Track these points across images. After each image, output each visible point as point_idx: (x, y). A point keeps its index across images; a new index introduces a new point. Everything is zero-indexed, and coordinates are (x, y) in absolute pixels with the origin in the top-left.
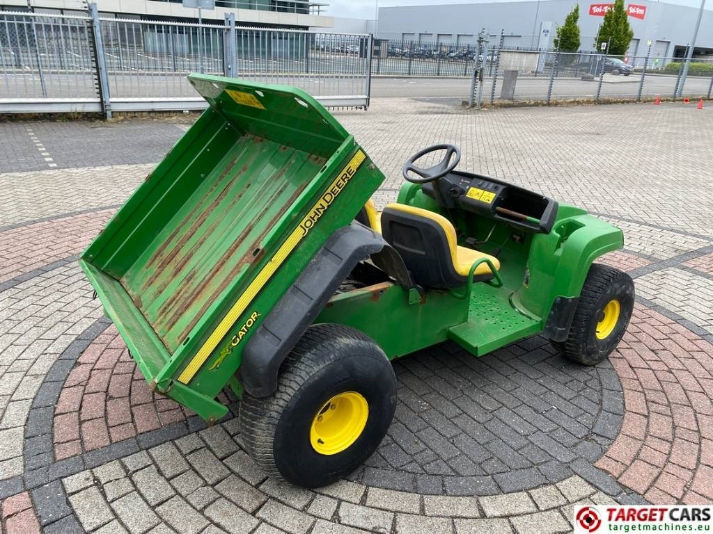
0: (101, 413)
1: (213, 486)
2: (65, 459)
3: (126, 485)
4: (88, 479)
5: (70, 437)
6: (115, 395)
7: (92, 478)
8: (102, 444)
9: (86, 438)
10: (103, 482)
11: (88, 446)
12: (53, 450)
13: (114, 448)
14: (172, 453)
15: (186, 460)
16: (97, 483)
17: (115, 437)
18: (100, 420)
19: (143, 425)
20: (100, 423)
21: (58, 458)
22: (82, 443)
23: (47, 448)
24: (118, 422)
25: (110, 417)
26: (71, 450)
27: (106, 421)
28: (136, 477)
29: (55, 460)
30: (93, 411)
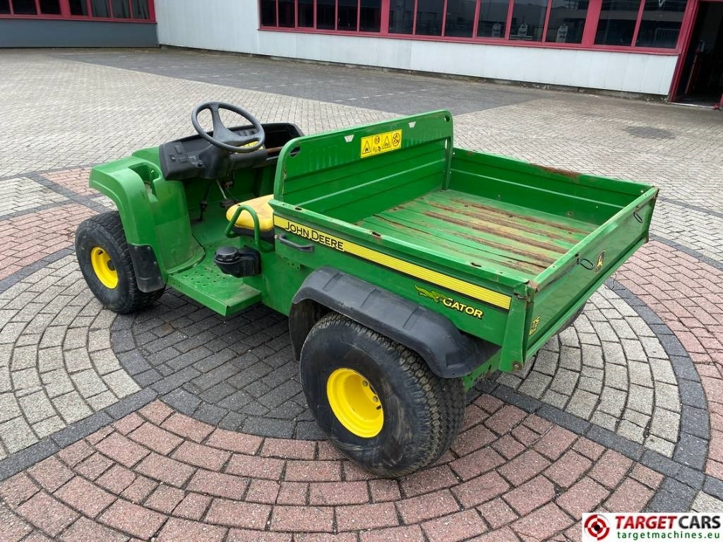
0: (586, 480)
1: (579, 372)
2: (656, 471)
3: (629, 415)
4: (652, 440)
5: (636, 486)
6: (551, 486)
7: (648, 439)
8: (615, 454)
9: (623, 471)
10: (643, 429)
11: (628, 463)
12: (660, 488)
13: (610, 443)
14: (576, 404)
15: (572, 394)
16: (647, 433)
17: (599, 449)
18: (594, 476)
19: (567, 438)
20: (597, 473)
21: (661, 476)
22: (630, 470)
23: (664, 495)
24: (582, 458)
25: (583, 470)
26: (644, 473)
27: (590, 470)
28: (618, 413)
29: (666, 477)
30: (591, 490)
